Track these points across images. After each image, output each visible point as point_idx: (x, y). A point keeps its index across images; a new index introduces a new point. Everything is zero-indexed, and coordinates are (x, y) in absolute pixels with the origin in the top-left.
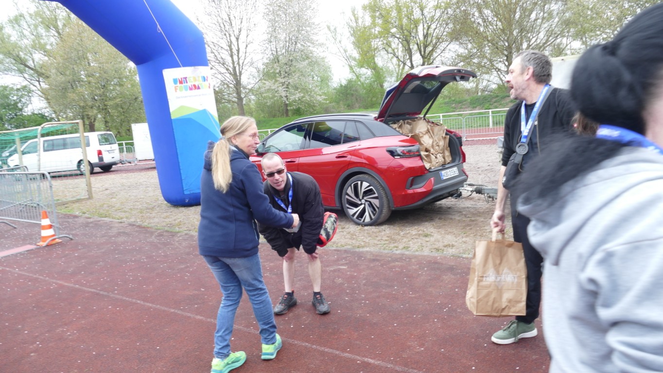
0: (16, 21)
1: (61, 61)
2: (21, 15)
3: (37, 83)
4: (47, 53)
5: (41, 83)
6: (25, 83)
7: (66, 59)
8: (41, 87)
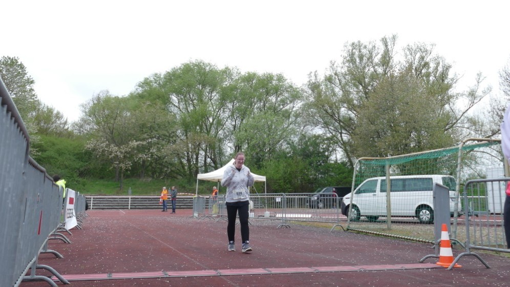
0: (329, 79)
1: (373, 111)
2: (336, 74)
3: (339, 135)
4: (352, 107)
5: (343, 135)
6: (329, 135)
7: (377, 109)
8: (342, 139)
